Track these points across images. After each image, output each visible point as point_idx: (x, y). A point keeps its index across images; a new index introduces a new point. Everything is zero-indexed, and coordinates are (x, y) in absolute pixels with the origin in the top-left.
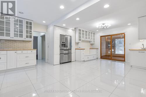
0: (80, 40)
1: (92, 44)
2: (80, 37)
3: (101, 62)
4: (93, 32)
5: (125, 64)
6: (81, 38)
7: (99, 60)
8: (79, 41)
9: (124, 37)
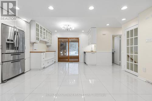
0: (38, 39)
1: (48, 46)
2: (37, 35)
3: (58, 65)
4: (51, 32)
5: (79, 64)
6: (39, 36)
7: (57, 63)
8: (36, 41)
9: (78, 41)
